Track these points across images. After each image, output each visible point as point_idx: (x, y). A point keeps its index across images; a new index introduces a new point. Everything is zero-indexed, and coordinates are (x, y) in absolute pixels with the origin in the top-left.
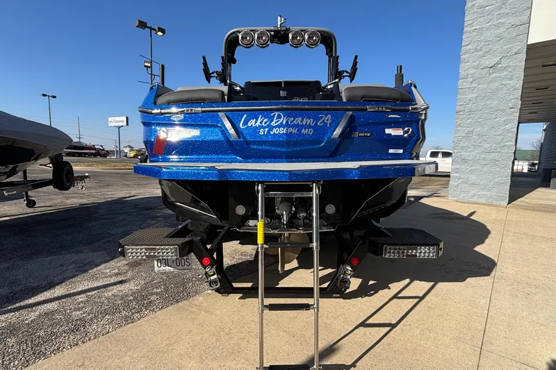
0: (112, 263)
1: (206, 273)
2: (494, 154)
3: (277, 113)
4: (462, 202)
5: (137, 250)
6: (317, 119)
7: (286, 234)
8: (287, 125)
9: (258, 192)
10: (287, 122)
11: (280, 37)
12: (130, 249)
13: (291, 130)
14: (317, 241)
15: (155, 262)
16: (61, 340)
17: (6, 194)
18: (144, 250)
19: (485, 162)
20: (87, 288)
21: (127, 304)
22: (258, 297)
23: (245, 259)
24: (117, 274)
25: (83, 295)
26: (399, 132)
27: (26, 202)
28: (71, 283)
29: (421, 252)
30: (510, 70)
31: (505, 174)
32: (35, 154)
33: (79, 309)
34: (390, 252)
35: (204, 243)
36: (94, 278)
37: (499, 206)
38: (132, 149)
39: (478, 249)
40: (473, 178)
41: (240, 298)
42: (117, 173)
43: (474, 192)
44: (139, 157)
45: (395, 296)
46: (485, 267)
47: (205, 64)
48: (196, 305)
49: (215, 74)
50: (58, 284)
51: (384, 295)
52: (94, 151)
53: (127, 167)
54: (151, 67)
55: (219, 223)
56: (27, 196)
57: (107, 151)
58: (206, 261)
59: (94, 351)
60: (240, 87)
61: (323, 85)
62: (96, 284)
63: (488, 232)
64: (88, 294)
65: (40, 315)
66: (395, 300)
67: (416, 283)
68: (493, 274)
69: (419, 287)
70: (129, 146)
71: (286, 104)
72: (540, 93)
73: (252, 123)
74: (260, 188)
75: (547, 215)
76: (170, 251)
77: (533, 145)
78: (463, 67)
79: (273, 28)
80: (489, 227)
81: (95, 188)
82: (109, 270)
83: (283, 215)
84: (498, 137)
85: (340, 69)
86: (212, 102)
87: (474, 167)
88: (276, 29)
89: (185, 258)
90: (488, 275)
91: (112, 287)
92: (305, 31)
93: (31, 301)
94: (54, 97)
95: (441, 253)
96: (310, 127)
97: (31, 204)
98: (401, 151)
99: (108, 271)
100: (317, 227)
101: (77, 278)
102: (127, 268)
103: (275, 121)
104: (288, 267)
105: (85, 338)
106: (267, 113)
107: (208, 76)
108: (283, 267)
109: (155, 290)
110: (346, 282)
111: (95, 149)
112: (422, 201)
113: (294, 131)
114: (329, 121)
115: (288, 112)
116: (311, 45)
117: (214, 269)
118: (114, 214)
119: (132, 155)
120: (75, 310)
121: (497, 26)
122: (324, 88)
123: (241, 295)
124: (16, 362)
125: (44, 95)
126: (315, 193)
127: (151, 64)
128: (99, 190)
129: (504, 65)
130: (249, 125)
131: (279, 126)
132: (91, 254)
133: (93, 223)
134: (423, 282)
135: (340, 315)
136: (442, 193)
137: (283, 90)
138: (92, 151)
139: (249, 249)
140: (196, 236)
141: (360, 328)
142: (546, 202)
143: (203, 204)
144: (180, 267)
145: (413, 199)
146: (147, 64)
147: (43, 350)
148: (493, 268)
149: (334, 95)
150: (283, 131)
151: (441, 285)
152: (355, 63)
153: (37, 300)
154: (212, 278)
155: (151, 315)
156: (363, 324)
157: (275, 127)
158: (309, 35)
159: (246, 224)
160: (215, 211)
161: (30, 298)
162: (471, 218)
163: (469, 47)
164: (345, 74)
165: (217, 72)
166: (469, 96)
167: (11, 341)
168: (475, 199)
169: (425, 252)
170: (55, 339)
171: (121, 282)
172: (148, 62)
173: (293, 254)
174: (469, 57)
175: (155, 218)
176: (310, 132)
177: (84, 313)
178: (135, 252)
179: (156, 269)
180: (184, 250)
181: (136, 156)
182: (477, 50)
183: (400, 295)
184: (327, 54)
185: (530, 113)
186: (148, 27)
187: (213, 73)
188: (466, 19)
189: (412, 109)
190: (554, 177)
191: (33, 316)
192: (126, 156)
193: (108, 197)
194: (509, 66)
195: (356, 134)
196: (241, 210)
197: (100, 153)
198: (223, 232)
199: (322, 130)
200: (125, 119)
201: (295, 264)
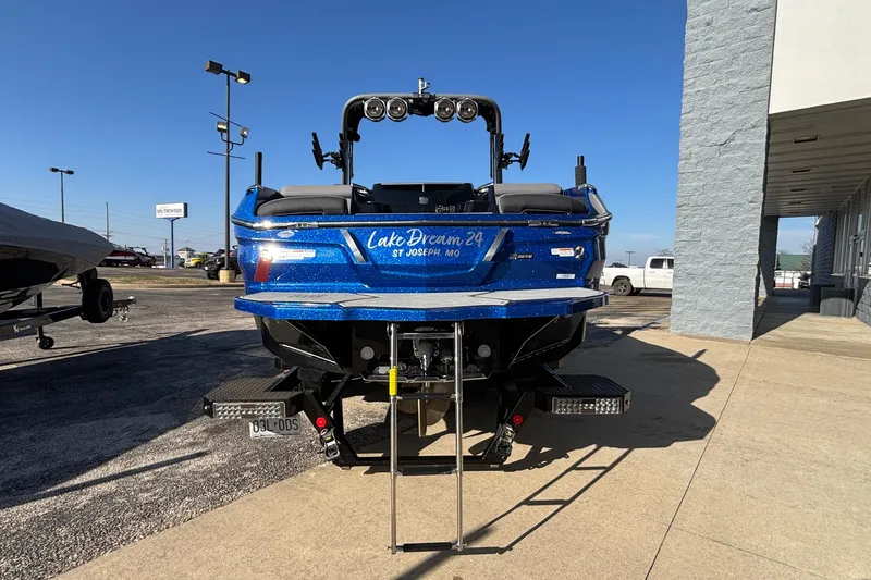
0: (183, 429)
1: (321, 437)
2: (731, 267)
3: (415, 230)
4: (690, 337)
5: (230, 407)
6: (464, 238)
7: (427, 383)
8: (428, 246)
9: (390, 333)
10: (427, 241)
11: (422, 106)
12: (220, 407)
13: (431, 251)
14: (459, 391)
15: (251, 425)
16: (129, 528)
17: (17, 330)
18: (239, 408)
19: (719, 278)
20: (152, 462)
21: (212, 483)
22: (389, 471)
23: (371, 421)
24: (192, 445)
25: (149, 473)
26: (569, 253)
27: (39, 341)
28: (129, 457)
29: (600, 407)
30: (747, 148)
31: (747, 296)
32: (57, 270)
33: (147, 490)
34: (560, 407)
35: (319, 397)
36: (159, 449)
37: (738, 342)
38: (191, 253)
39: (699, 403)
40: (703, 301)
41: (366, 473)
42: (172, 294)
43: (705, 321)
44: (206, 268)
45: (574, 467)
46: (701, 426)
47: (316, 144)
48: (305, 482)
49: (330, 157)
50: (110, 459)
51: (560, 464)
52: (132, 258)
53: (188, 284)
54: (227, 131)
55: (340, 371)
56: (41, 332)
57: (153, 257)
58: (321, 421)
59: (176, 540)
60: (367, 190)
61: (475, 188)
62: (164, 458)
63: (717, 379)
64: (156, 471)
65: (94, 498)
66: (574, 472)
67: (605, 450)
68: (707, 437)
69: (608, 454)
70: (188, 249)
71: (427, 218)
72: (801, 176)
73: (383, 242)
74: (392, 328)
75: (801, 355)
76: (273, 409)
77: (805, 248)
78: (684, 142)
79: (411, 95)
80: (719, 373)
81: (140, 318)
82: (180, 439)
83: (422, 359)
84: (735, 243)
85: (506, 150)
86: (332, 213)
87: (705, 286)
88: (416, 96)
89: (292, 419)
90: (702, 438)
91: (188, 462)
92: (457, 100)
93: (78, 481)
94: (70, 173)
95: (627, 407)
96: (455, 247)
97: (47, 343)
98: (572, 276)
99: (178, 440)
100: (459, 375)
101: (137, 451)
102: (205, 435)
103: (412, 240)
104: (431, 431)
105: (161, 525)
106: (402, 229)
107: (320, 159)
108: (424, 431)
109: (248, 465)
110: (506, 447)
111: (133, 254)
112: (633, 335)
113: (437, 252)
114: (480, 240)
115: (429, 228)
116: (467, 119)
117: (331, 433)
118: (175, 358)
119: (192, 263)
120: (142, 491)
121: (727, 89)
122: (476, 192)
123: (367, 468)
124: (76, 556)
125: (55, 170)
126: (457, 333)
127: (228, 127)
128: (147, 322)
129: (739, 142)
130: (379, 244)
131: (417, 247)
132: (149, 417)
133: (145, 372)
134: (613, 449)
135: (499, 491)
136: (662, 323)
137: (424, 195)
138: (129, 258)
139: (379, 408)
140: (307, 388)
141: (523, 506)
142: (807, 336)
143: (320, 346)
144: (285, 431)
145: (619, 332)
146: (220, 127)
147: (107, 539)
148: (710, 430)
149: (488, 204)
150: (421, 252)
151: (638, 452)
152: (527, 144)
153: (85, 480)
154: (329, 444)
155: (246, 497)
156: (528, 502)
157: (413, 248)
158: (462, 105)
159: (374, 371)
160: (335, 356)
161: (75, 477)
162: (698, 359)
163: (690, 116)
164: (513, 158)
165: (333, 154)
166: (694, 184)
167: (62, 531)
168: (706, 332)
169: (606, 407)
170: (122, 527)
171: (200, 455)
172: (224, 124)
173: (437, 413)
174: (691, 129)
175: (237, 363)
176: (457, 253)
177: (155, 495)
178: (226, 410)
179: (252, 434)
180: (293, 407)
181: (199, 265)
182: (701, 120)
183: (580, 466)
184: (488, 130)
185: (791, 203)
186: (225, 72)
187: (327, 155)
188: (685, 77)
189: (586, 223)
190: (825, 298)
191: (84, 499)
192: (182, 264)
193: (163, 331)
194: (745, 144)
195: (514, 257)
196: (368, 353)
197: (142, 261)
198: (341, 382)
199: (471, 251)
200: (181, 206)
201: (441, 426)
